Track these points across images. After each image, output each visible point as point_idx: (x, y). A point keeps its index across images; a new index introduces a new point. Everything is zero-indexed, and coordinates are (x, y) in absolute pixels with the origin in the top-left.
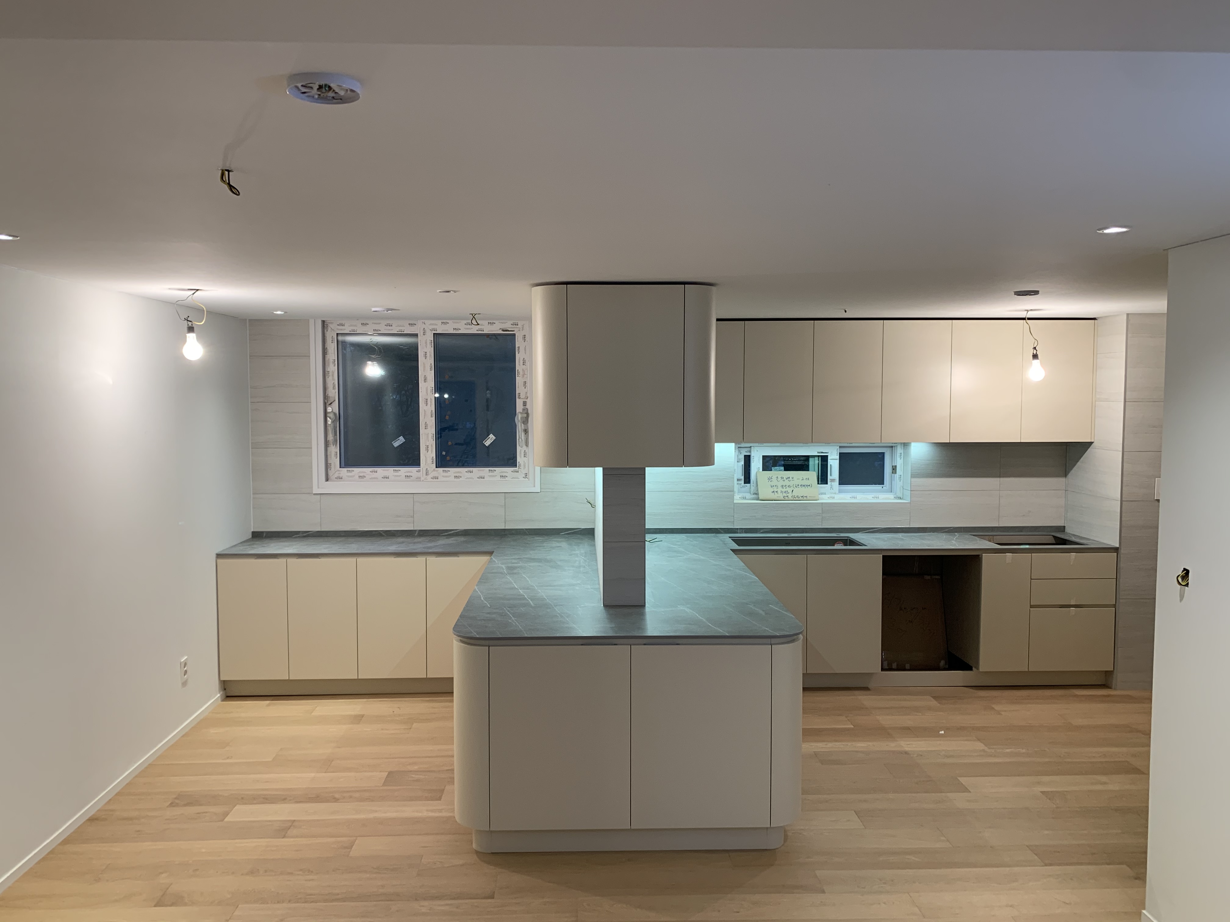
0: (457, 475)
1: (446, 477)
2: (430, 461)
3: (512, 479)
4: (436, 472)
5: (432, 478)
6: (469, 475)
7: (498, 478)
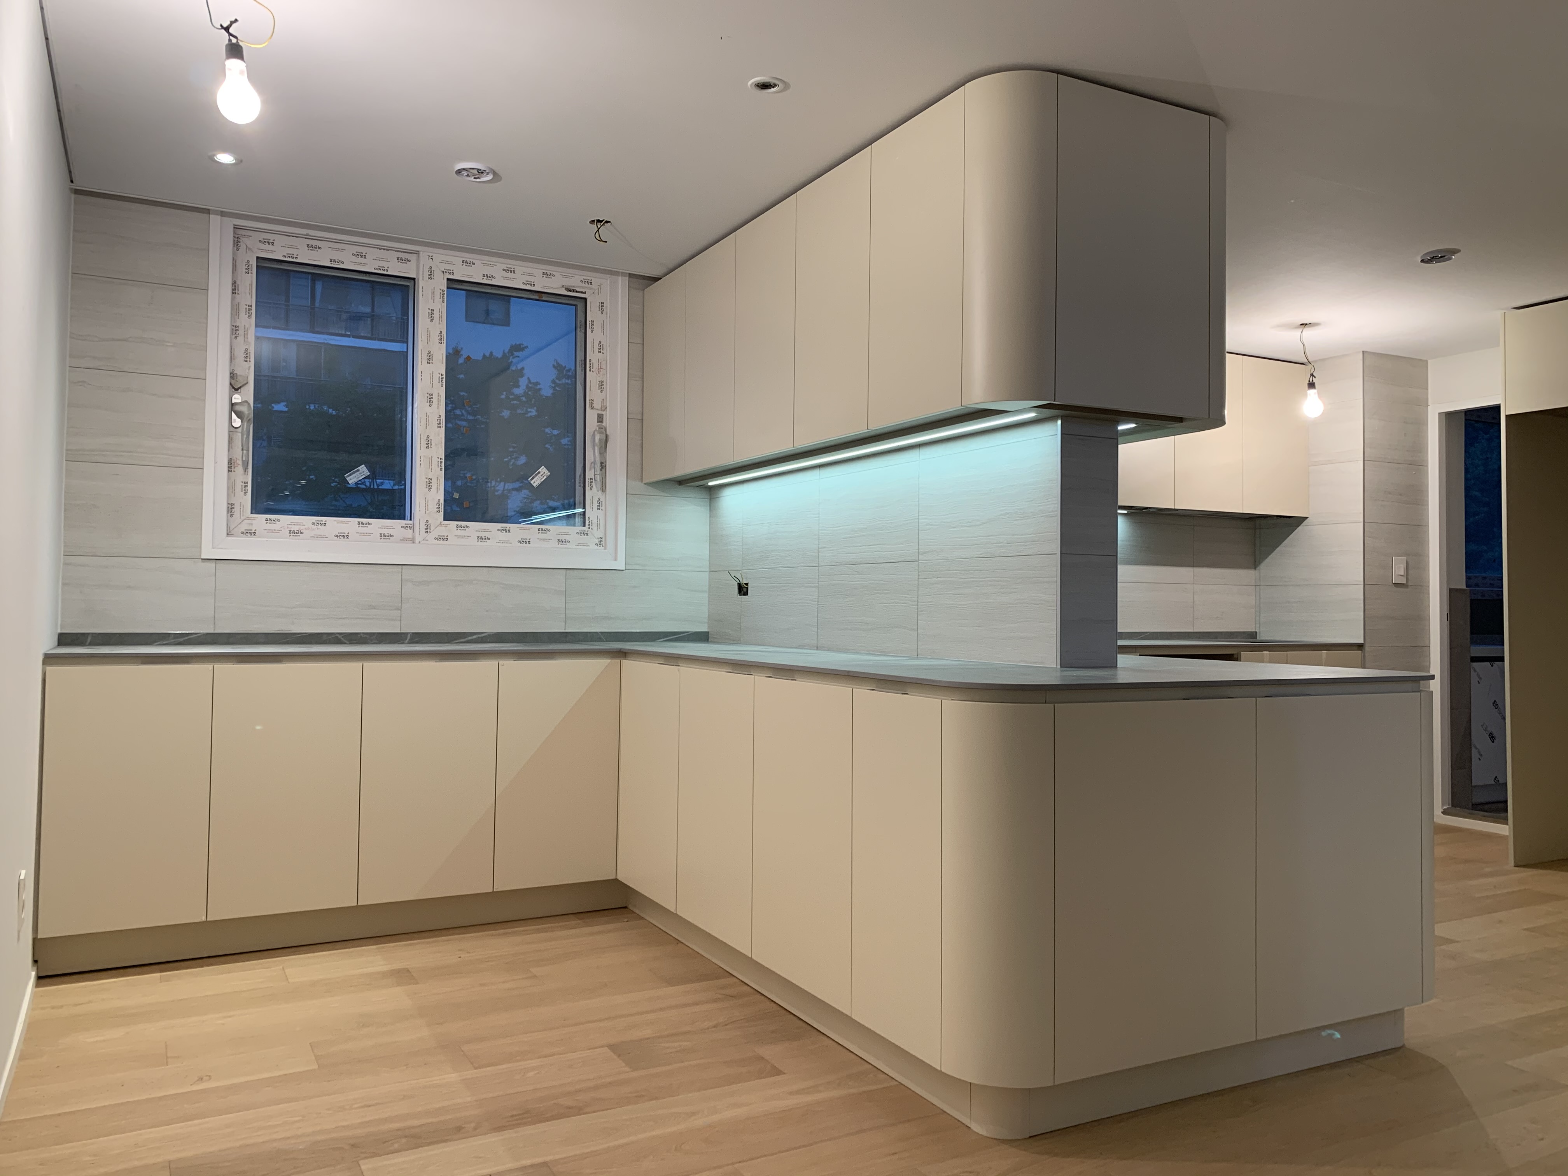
0: (483, 535)
1: (463, 537)
2: (433, 507)
3: (578, 547)
4: (443, 528)
5: (436, 539)
6: (503, 536)
7: (554, 543)
